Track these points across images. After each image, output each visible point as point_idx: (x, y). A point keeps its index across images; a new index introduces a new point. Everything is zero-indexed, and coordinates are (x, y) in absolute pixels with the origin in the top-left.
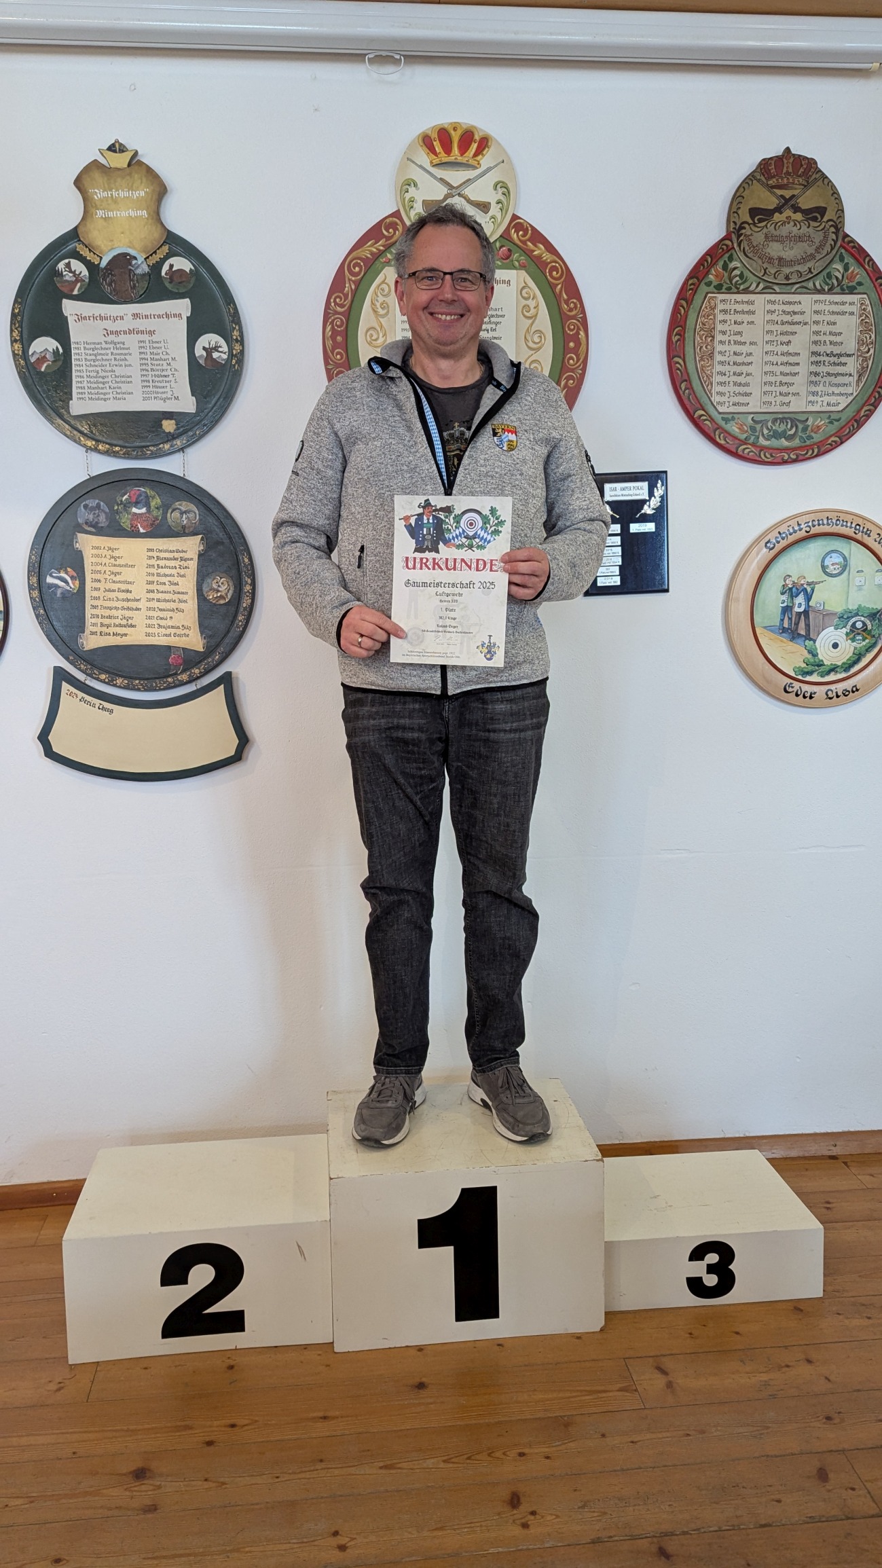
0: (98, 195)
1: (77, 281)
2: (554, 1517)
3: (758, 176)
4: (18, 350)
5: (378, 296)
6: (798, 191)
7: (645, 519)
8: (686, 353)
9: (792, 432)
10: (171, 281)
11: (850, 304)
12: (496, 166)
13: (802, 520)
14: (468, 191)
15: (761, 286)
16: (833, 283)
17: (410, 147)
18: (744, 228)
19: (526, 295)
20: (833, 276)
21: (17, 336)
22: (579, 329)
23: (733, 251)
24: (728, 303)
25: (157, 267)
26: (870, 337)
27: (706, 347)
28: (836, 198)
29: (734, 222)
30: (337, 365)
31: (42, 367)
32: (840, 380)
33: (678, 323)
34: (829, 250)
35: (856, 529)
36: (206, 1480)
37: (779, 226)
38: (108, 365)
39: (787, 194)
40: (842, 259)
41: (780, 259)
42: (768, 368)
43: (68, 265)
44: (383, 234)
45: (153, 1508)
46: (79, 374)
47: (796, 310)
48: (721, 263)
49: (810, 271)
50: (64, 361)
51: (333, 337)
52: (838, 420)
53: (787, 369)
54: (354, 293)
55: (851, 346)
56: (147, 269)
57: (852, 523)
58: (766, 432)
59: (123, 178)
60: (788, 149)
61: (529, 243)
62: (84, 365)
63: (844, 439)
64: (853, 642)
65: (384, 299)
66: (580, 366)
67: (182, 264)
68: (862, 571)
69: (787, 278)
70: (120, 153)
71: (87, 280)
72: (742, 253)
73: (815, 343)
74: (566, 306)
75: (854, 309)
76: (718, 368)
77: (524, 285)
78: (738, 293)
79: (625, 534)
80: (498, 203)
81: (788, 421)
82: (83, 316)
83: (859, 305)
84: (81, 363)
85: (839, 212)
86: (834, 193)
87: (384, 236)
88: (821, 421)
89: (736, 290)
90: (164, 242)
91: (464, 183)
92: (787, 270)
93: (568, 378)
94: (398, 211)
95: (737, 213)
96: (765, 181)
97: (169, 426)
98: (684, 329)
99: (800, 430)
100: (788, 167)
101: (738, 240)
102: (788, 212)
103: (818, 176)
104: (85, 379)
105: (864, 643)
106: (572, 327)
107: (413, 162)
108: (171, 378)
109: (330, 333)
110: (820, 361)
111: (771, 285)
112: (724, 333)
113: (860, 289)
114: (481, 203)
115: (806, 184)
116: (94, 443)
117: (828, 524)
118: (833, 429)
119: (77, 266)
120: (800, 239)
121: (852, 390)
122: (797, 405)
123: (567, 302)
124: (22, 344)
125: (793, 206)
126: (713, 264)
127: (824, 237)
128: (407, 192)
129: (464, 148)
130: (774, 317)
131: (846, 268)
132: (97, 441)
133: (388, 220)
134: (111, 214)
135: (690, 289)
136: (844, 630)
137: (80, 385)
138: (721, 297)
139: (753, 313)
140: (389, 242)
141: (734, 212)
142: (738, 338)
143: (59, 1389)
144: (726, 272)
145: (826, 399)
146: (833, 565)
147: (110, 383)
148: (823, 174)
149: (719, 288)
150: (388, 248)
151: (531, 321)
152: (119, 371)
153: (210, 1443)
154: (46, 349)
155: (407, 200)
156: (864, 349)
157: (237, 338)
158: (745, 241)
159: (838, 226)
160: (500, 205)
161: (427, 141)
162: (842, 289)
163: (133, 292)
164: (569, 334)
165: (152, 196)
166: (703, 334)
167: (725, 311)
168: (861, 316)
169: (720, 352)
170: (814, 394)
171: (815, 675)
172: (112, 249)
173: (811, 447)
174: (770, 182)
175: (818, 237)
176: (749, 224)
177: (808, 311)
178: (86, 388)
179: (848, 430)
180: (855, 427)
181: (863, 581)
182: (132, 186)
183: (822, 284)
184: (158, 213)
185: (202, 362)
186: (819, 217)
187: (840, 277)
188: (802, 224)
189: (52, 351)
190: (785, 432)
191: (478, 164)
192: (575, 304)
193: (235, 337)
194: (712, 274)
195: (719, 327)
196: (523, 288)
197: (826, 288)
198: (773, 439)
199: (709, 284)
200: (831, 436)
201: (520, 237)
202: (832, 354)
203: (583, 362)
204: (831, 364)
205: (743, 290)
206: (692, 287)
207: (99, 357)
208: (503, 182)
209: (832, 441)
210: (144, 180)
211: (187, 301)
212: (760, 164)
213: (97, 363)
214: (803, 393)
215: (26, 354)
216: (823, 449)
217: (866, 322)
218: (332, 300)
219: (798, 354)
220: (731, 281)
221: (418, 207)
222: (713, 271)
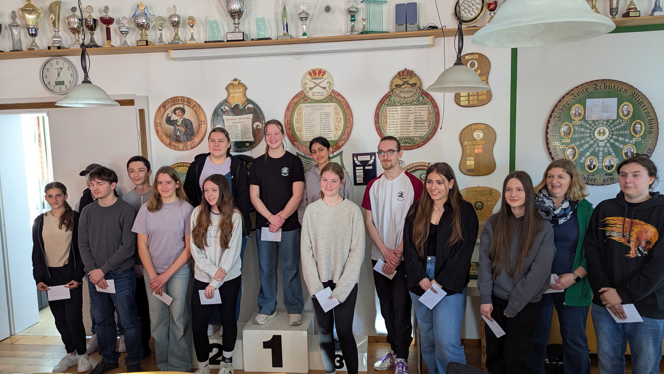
0: (231, 91)
1: (226, 111)
3: (398, 76)
5: (298, 111)
6: (409, 79)
7: (369, 165)
8: (379, 122)
9: (410, 142)
10: (248, 110)
11: (425, 107)
12: (328, 78)
13: (414, 166)
14: (320, 85)
15: (399, 104)
16: (420, 103)
17: (305, 74)
18: (394, 90)
19: (336, 109)
20: (420, 100)
21: (213, 124)
22: (350, 117)
23: (391, 96)
24: (390, 109)
25: (245, 107)
26: (431, 116)
27: (385, 120)
28: (419, 81)
29: (391, 88)
30: (288, 129)
32: (423, 128)
33: (377, 115)
34: (418, 94)
37: (404, 89)
38: (233, 131)
39: (406, 80)
40: (422, 96)
41: (404, 97)
42: (402, 125)
43: (224, 107)
44: (299, 96)
47: (410, 110)
49: (413, 100)
51: (287, 122)
52: (423, 138)
53: (408, 125)
54: (292, 111)
55: (426, 119)
56: (242, 108)
58: (402, 142)
59: (237, 87)
60: (405, 69)
61: (337, 96)
63: (425, 143)
65: (300, 112)
67: (251, 106)
69: (406, 102)
70: (236, 81)
71: (229, 111)
72: (394, 96)
73: (415, 118)
74: (346, 112)
75: (426, 109)
76: (389, 126)
77: (336, 106)
78: (393, 106)
79: (364, 169)
80: (328, 87)
81: (409, 139)
82: (228, 119)
83: (428, 108)
85: (421, 84)
86: (419, 79)
88: (418, 139)
90: (246, 101)
91: (319, 83)
92: (406, 100)
93: (348, 130)
94: (303, 90)
95: (392, 86)
97: (247, 144)
99: (413, 141)
100: (405, 73)
101: (392, 93)
102: (406, 85)
103: (414, 75)
107: (306, 78)
108: (248, 133)
110: (417, 123)
111: (402, 104)
112: (390, 116)
113: (427, 104)
114: (324, 87)
115: (411, 77)
117: (421, 166)
119: (226, 107)
120: (410, 92)
121: (427, 130)
122: (411, 135)
123: (347, 110)
125: (407, 83)
126: (386, 99)
127: (417, 91)
128: (305, 85)
129: (319, 74)
130: (403, 112)
131: (423, 98)
133: (300, 93)
134: (234, 95)
138: (388, 107)
139: (398, 111)
142: (393, 118)
144: (389, 101)
145: (419, 133)
147: (234, 135)
148: (416, 74)
149: (388, 105)
150: (300, 99)
151: (338, 115)
152: (236, 132)
155: (305, 87)
156: (430, 119)
158: (394, 93)
159: (420, 88)
161: (310, 73)
162: (422, 104)
163: (239, 113)
164: (347, 118)
165: (244, 90)
166: (384, 117)
167: (390, 111)
168: (428, 110)
169: (389, 122)
170: (416, 131)
172: (234, 103)
173: (416, 146)
174: (401, 78)
175: (415, 91)
177: (413, 110)
180: (428, 140)
182: (239, 88)
183: (417, 102)
184: (245, 93)
185: (255, 129)
186: (415, 85)
187: (422, 101)
188: (410, 87)
190: (408, 142)
191: (323, 78)
192: (349, 111)
195: (388, 115)
197: (418, 104)
198: (405, 144)
199: (385, 104)
200: (421, 143)
201: (334, 95)
202: (420, 121)
204: (420, 124)
206: (380, 106)
208: (329, 82)
210: (242, 87)
211: (252, 115)
212: (398, 73)
214: (413, 132)
216: (419, 146)
217: (430, 112)
218: (287, 113)
219: (411, 121)
220: (391, 103)
221: (308, 89)
222: (386, 101)
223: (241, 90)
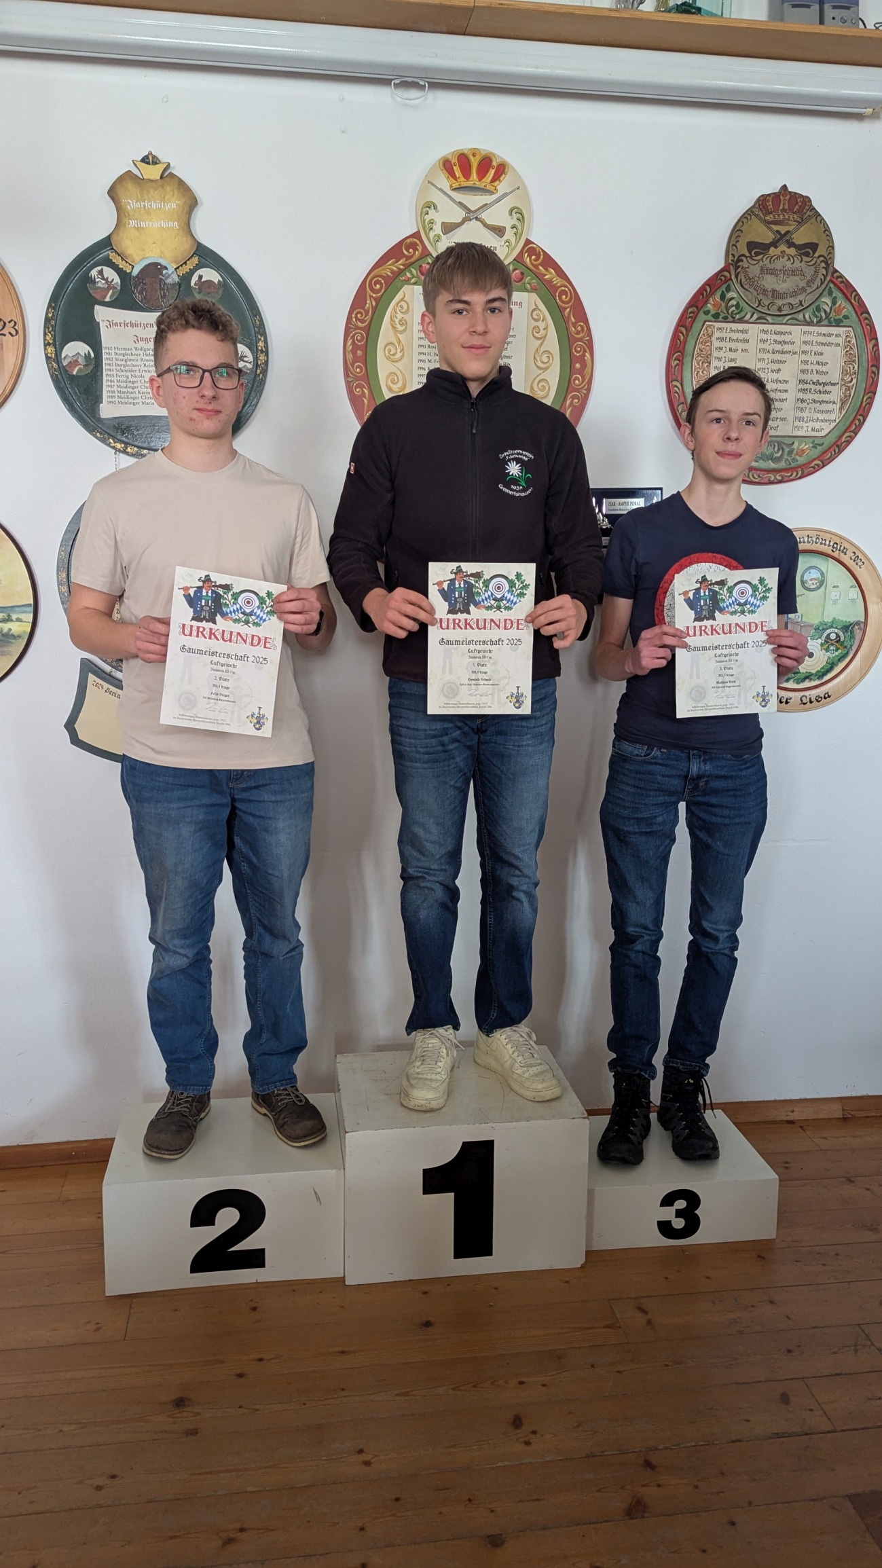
0: (131, 205)
1: (109, 288)
2: (552, 1436)
3: (756, 211)
4: (51, 354)
5: (396, 313)
6: (793, 227)
8: (684, 377)
9: (779, 455)
10: (200, 288)
11: (836, 335)
12: (512, 192)
14: (485, 216)
15: (755, 316)
16: (821, 316)
17: (431, 171)
18: (743, 261)
19: (535, 317)
20: (822, 309)
21: (51, 339)
22: (585, 351)
23: (731, 282)
24: (725, 331)
25: (186, 278)
26: (854, 368)
27: (703, 373)
28: (827, 235)
29: (733, 255)
30: (357, 378)
31: (73, 370)
32: (825, 407)
33: (677, 348)
34: (819, 285)
35: (833, 547)
36: (240, 1407)
37: (774, 260)
38: (138, 371)
39: (783, 229)
40: (830, 293)
41: (774, 291)
43: (101, 272)
44: (403, 252)
45: (194, 1432)
46: (110, 378)
47: (786, 340)
48: (719, 293)
49: (801, 304)
50: (95, 363)
51: (354, 351)
52: (820, 445)
54: (375, 309)
55: (836, 376)
56: (177, 280)
57: (830, 541)
59: (156, 189)
60: (785, 187)
61: (541, 268)
62: (115, 370)
63: (826, 463)
64: (827, 652)
65: (403, 316)
66: (585, 385)
67: (211, 275)
68: (838, 587)
69: (780, 309)
70: (153, 164)
71: (119, 288)
72: (739, 285)
73: (803, 371)
74: (573, 329)
75: (839, 341)
77: (535, 307)
78: (734, 322)
80: (514, 227)
81: (776, 444)
82: (114, 322)
83: (844, 337)
84: (111, 368)
85: (830, 248)
86: (826, 230)
87: (404, 256)
88: (805, 445)
89: (731, 320)
90: (194, 254)
91: (481, 207)
92: (780, 302)
93: (573, 397)
94: (418, 233)
95: (735, 246)
96: (763, 216)
98: (683, 354)
99: (786, 453)
100: (783, 204)
101: (735, 271)
102: (783, 247)
103: (811, 213)
104: (115, 384)
105: (837, 653)
106: (579, 349)
107: (434, 185)
109: (351, 347)
110: (807, 389)
111: (764, 315)
112: (720, 360)
113: (846, 322)
114: (497, 227)
115: (800, 221)
116: (123, 445)
117: (808, 542)
118: (816, 452)
119: (109, 273)
120: (792, 272)
121: (835, 416)
122: (784, 430)
123: (574, 325)
124: (55, 348)
125: (788, 241)
126: (712, 293)
127: (815, 272)
128: (427, 214)
129: (482, 172)
130: (766, 346)
131: (834, 302)
132: (126, 444)
133: (408, 241)
134: (143, 224)
135: (690, 317)
136: (819, 641)
137: (110, 389)
138: (717, 325)
139: (747, 341)
140: (407, 262)
141: (733, 245)
143: (97, 1330)
144: (724, 302)
145: (811, 424)
146: (811, 580)
147: (139, 387)
148: (817, 211)
149: (716, 317)
150: (407, 266)
151: (540, 342)
153: (241, 1375)
154: (78, 353)
155: (427, 221)
156: (848, 378)
157: (262, 349)
158: (742, 272)
159: (828, 262)
160: (515, 230)
161: (447, 166)
162: (830, 322)
163: (163, 301)
164: (573, 354)
165: (183, 209)
166: (700, 360)
167: (721, 339)
168: (846, 348)
170: (801, 419)
171: (791, 681)
172: (143, 258)
173: (795, 469)
174: (767, 218)
175: (809, 272)
176: (746, 257)
177: (797, 342)
178: (116, 392)
179: (830, 454)
180: (837, 451)
181: (838, 596)
182: (164, 197)
183: (812, 317)
184: (188, 225)
186: (811, 252)
187: (828, 310)
188: (795, 258)
189: (83, 355)
190: (772, 454)
191: (495, 189)
192: (581, 328)
193: (260, 348)
194: (710, 304)
195: (715, 354)
196: (534, 310)
197: (815, 320)
198: (761, 461)
199: (707, 313)
200: (815, 459)
201: (533, 261)
202: (818, 383)
203: (587, 382)
204: (816, 392)
205: (739, 319)
206: (692, 315)
207: (129, 363)
208: (517, 208)
209: (816, 465)
210: (176, 192)
212: (759, 200)
213: (127, 368)
214: (790, 419)
215: (59, 358)
216: (806, 472)
217: (850, 354)
218: (353, 316)
219: (787, 382)
220: (727, 309)
221: (438, 229)
222: (711, 301)
223: (174, 206)
